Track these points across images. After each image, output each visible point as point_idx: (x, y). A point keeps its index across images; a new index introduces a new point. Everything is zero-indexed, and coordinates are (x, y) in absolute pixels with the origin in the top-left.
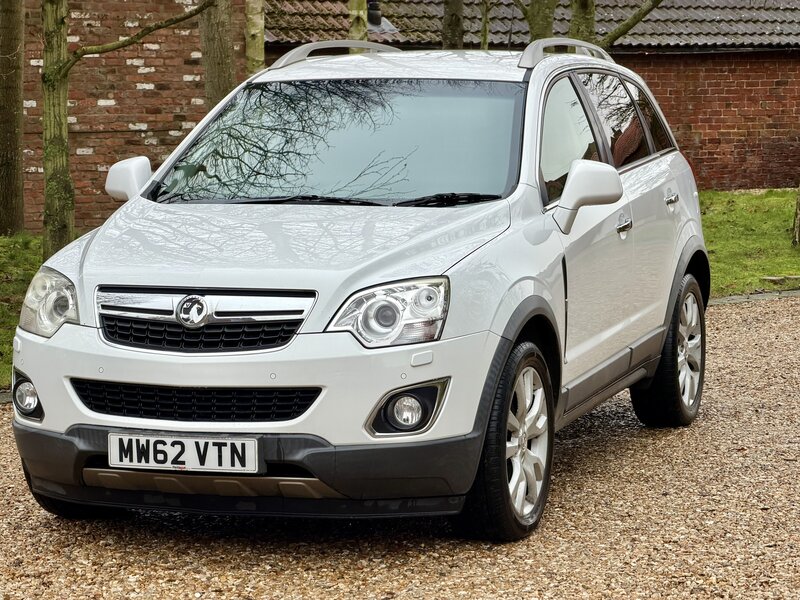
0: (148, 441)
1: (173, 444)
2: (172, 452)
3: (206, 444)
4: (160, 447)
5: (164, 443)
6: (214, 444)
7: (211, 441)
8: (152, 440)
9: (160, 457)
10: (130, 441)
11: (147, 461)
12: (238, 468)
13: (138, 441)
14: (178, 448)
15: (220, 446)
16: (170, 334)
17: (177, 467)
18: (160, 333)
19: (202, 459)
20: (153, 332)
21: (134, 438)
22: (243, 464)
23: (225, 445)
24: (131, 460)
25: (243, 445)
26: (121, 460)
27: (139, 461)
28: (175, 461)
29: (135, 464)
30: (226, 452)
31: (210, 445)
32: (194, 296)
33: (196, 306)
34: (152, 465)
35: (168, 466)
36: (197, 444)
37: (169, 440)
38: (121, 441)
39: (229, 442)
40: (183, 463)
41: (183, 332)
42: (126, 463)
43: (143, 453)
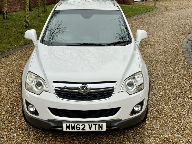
0: (75, 125)
1: (82, 125)
2: (82, 127)
3: (92, 125)
4: (78, 126)
5: (79, 125)
6: (94, 125)
7: (93, 124)
8: (76, 124)
9: (78, 128)
10: (69, 125)
11: (74, 129)
12: (100, 130)
13: (72, 125)
14: (84, 126)
15: (95, 125)
16: (77, 95)
17: (83, 131)
18: (75, 95)
19: (90, 128)
20: (72, 94)
21: (71, 124)
22: (102, 129)
23: (97, 125)
24: (70, 129)
25: (102, 125)
26: (67, 129)
27: (72, 129)
28: (83, 129)
29: (71, 130)
30: (97, 126)
31: (93, 125)
32: (84, 85)
33: (85, 88)
34: (76, 130)
35: (81, 130)
36: (89, 125)
37: (81, 124)
38: (67, 125)
39: (98, 124)
40: (85, 130)
41: (81, 95)
42: (68, 130)
43: (73, 128)
